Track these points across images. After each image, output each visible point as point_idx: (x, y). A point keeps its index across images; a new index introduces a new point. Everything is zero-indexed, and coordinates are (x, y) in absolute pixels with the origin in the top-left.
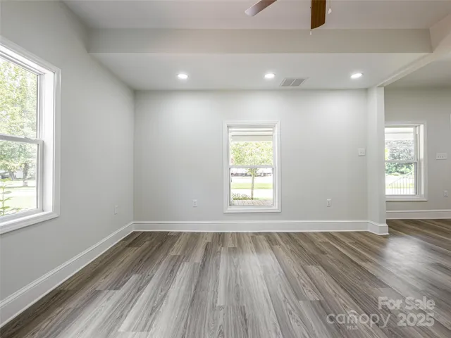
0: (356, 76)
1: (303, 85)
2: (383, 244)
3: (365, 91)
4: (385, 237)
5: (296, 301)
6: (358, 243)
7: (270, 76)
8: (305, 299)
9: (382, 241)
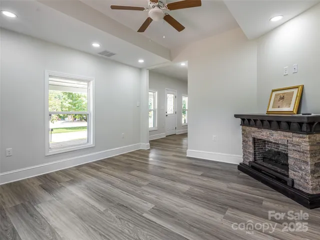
0: (141, 61)
1: (112, 57)
2: (149, 153)
3: (140, 69)
4: (149, 150)
5: (140, 188)
6: (141, 155)
7: (96, 45)
8: (143, 185)
9: (148, 152)
